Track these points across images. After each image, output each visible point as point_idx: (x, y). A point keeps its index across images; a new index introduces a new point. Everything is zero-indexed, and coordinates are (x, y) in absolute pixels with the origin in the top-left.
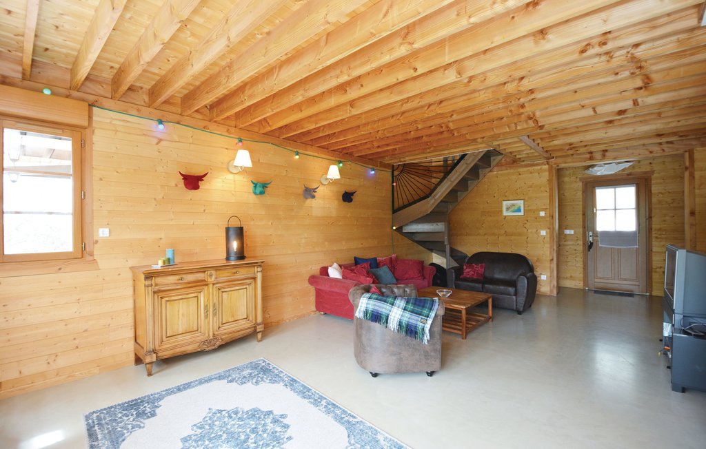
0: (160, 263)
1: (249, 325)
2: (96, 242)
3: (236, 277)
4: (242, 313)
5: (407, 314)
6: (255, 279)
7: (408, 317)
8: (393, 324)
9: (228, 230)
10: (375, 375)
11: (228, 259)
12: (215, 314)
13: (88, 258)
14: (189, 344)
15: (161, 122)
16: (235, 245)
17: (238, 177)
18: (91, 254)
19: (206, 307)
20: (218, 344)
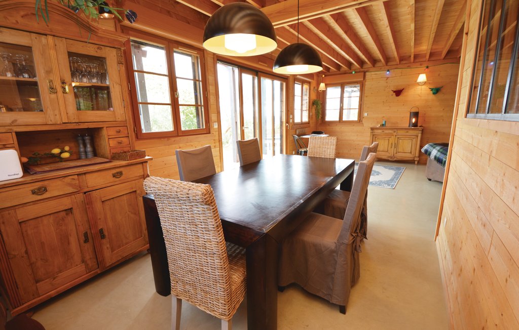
0: (379, 125)
1: (412, 156)
2: (363, 118)
3: (407, 134)
4: (408, 150)
5: (439, 153)
6: (417, 136)
7: (439, 155)
8: (432, 157)
9: (411, 113)
10: (430, 180)
11: (409, 126)
12: (395, 147)
13: (361, 122)
14: (383, 155)
15: (388, 71)
16: (414, 120)
17: (423, 87)
18: (362, 121)
19: (392, 144)
20: (395, 159)
